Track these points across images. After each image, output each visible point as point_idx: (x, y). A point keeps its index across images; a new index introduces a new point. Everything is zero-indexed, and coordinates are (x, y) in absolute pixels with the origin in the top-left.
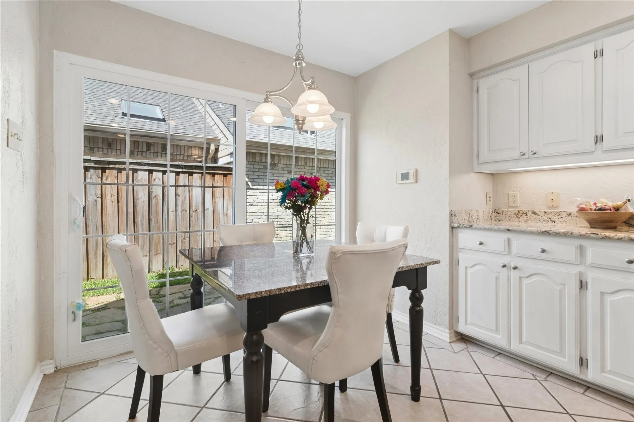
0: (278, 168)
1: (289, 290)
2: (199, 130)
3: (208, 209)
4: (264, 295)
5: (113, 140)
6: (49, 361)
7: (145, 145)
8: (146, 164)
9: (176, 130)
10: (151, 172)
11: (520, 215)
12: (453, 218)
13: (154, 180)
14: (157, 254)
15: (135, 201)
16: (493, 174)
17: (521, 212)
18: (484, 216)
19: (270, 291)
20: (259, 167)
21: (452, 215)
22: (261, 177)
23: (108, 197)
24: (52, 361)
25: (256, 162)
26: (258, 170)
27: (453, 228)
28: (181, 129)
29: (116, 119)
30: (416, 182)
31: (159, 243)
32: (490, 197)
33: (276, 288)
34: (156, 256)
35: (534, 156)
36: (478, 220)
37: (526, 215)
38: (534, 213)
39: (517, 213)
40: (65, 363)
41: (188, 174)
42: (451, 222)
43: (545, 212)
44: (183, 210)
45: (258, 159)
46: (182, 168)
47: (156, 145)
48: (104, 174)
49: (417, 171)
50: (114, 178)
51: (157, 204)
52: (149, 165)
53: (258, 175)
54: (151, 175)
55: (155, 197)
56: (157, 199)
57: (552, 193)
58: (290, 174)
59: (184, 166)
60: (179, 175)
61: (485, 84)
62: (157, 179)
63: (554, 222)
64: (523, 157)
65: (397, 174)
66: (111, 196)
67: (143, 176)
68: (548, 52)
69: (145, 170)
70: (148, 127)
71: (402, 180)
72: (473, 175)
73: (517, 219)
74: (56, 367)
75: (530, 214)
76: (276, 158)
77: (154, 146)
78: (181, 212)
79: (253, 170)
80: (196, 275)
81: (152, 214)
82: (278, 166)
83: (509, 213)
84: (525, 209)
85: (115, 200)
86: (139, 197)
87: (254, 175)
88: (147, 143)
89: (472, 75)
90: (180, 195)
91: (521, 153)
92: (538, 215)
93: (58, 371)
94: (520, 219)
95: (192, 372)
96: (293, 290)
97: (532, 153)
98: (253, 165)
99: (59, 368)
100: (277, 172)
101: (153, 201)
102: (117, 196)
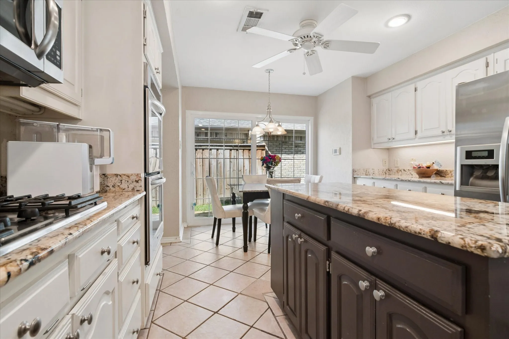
0: (288, 144)
1: (255, 192)
2: (243, 123)
3: (246, 170)
4: (247, 192)
5: (199, 132)
6: (185, 223)
7: (215, 134)
8: (215, 146)
9: (230, 124)
10: (218, 150)
11: (399, 171)
12: (354, 173)
13: (219, 154)
14: (221, 194)
15: (210, 165)
16: (388, 149)
17: (399, 170)
18: (379, 172)
19: (249, 191)
20: (276, 144)
21: (354, 171)
22: (278, 150)
23: (198, 164)
24: (186, 223)
25: (274, 141)
26: (275, 146)
27: (355, 178)
28: (233, 123)
29: (201, 121)
30: (340, 154)
31: (222, 188)
32: (385, 162)
33: (251, 190)
34: (221, 195)
35: (393, 140)
36: (373, 174)
37: (401, 171)
38: (404, 170)
39: (397, 170)
40: (190, 225)
41: (236, 150)
42: (353, 175)
43: (409, 170)
44: (234, 170)
45: (275, 139)
46: (233, 147)
47: (220, 134)
48: (196, 151)
49: (340, 148)
50: (201, 153)
51: (221, 167)
52: (217, 146)
53: (276, 149)
54: (217, 151)
55: (220, 163)
56: (221, 164)
57: (412, 159)
58: (296, 148)
59: (234, 146)
60: (231, 151)
61: (375, 101)
62: (221, 154)
63: (412, 175)
64: (390, 141)
65: (333, 150)
66: (200, 163)
67: (214, 151)
68: (399, 86)
69: (215, 149)
70: (216, 124)
71: (335, 153)
72: (372, 150)
73: (397, 174)
74: (187, 226)
75: (402, 171)
76: (287, 138)
77: (219, 134)
78: (233, 171)
79: (272, 146)
80: (233, 193)
81: (218, 172)
82: (288, 143)
83: (394, 171)
84: (400, 168)
85: (201, 165)
86: (212, 163)
87: (273, 149)
88: (216, 133)
89: (369, 97)
90: (232, 162)
91: (388, 139)
92: (406, 171)
93: (188, 227)
94: (399, 174)
95: (232, 232)
96: (256, 192)
97: (392, 139)
98: (273, 143)
99: (188, 226)
100: (287, 146)
101: (219, 165)
102: (202, 163)
